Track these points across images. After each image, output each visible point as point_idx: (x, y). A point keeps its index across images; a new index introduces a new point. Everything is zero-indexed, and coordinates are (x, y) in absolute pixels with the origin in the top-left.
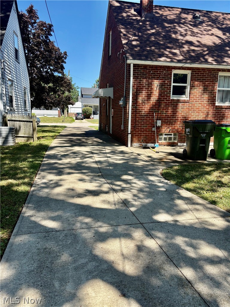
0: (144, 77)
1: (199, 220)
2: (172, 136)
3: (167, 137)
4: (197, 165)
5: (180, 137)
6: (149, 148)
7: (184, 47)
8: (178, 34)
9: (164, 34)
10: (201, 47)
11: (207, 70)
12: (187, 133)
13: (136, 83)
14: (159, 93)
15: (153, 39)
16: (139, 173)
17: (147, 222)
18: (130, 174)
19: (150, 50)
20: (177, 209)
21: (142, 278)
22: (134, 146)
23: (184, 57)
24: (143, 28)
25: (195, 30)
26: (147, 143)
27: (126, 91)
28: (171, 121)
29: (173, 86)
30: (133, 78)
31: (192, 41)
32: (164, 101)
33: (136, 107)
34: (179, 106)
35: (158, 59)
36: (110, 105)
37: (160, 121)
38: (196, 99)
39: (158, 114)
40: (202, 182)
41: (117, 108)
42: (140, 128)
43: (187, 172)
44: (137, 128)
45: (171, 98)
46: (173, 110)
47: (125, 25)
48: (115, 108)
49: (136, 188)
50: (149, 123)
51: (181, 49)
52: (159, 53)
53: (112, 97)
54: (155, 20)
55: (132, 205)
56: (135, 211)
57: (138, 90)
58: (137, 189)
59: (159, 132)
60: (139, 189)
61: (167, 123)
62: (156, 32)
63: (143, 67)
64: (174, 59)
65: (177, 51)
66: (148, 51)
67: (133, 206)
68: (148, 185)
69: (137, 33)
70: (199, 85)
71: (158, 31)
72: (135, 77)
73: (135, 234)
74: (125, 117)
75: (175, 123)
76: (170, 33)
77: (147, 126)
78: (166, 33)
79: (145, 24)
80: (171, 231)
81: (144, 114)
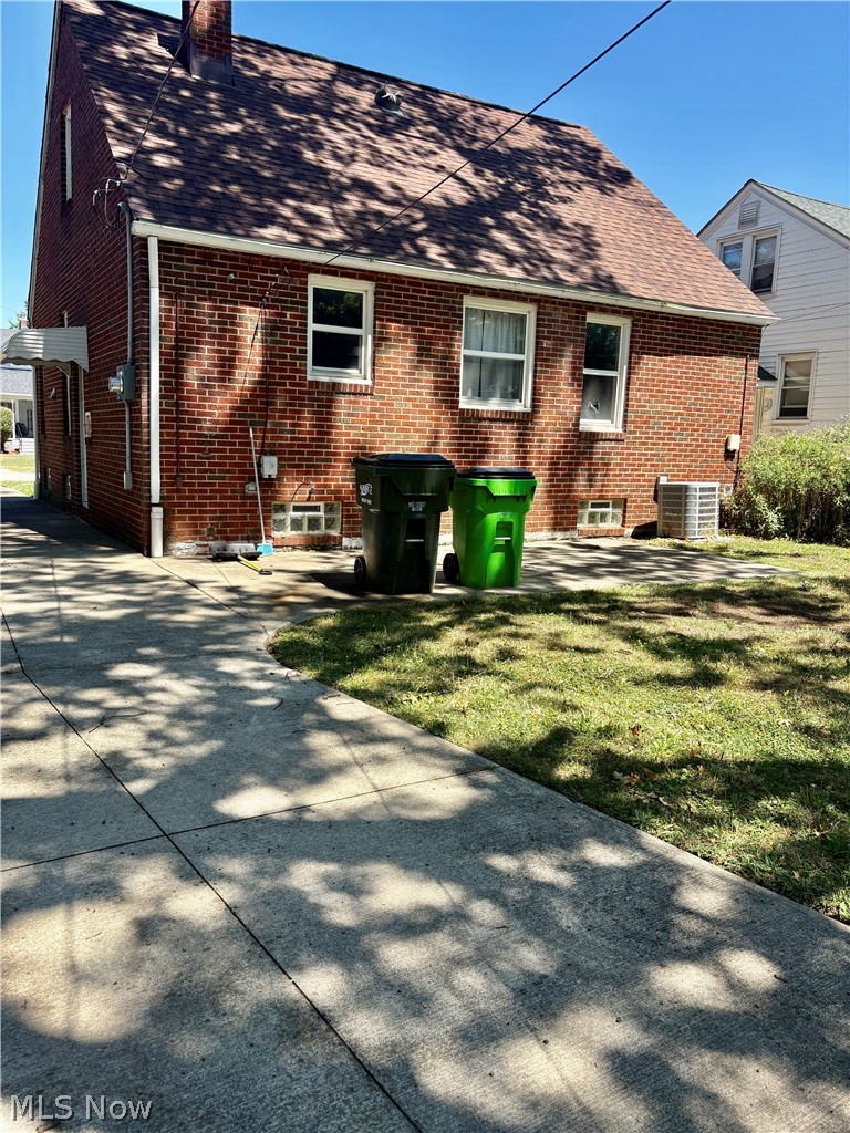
0: (203, 293)
1: (384, 793)
2: (321, 514)
3: (304, 517)
4: (399, 611)
5: (348, 516)
6: (234, 558)
7: (345, 201)
8: (325, 152)
9: (273, 143)
10: (402, 205)
11: (426, 286)
12: (363, 500)
13: (173, 315)
14: (264, 355)
15: (235, 157)
16: (182, 650)
17: (191, 825)
18: (146, 656)
19: (223, 193)
20: (311, 767)
21: (142, 1042)
22: (179, 553)
23: (347, 233)
24: (197, 112)
25: (385, 146)
26: (229, 539)
27: (134, 340)
28: (312, 460)
29: (315, 333)
30: (161, 294)
31: (375, 181)
32: (284, 384)
33: (177, 405)
34: (339, 408)
35: (256, 229)
36: (77, 395)
37: (274, 459)
38: (396, 385)
39: (265, 431)
40: (409, 664)
41: (104, 407)
42: (199, 484)
43: (363, 635)
44: (185, 484)
45: (309, 378)
46: (318, 419)
47: (122, 89)
48: (97, 408)
49: (163, 708)
50: (231, 465)
51: (335, 205)
52: (257, 209)
53: (84, 364)
54: (243, 90)
55: (137, 772)
56: (149, 793)
57: (184, 341)
58: (168, 710)
59: (274, 498)
60: (177, 709)
61: (301, 466)
62: (245, 134)
63: (200, 254)
64: (313, 236)
65: (321, 211)
66: (214, 196)
67: (141, 773)
68: (213, 693)
69: (171, 126)
70: (404, 335)
71: (250, 130)
72: (167, 288)
73: (136, 877)
74: (136, 440)
75: (329, 467)
76: (295, 145)
77: (224, 478)
78: (281, 140)
79: (203, 97)
80: (279, 846)
81: (210, 429)
